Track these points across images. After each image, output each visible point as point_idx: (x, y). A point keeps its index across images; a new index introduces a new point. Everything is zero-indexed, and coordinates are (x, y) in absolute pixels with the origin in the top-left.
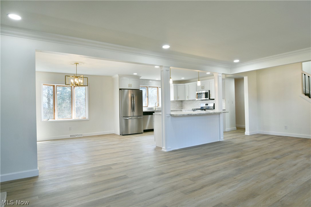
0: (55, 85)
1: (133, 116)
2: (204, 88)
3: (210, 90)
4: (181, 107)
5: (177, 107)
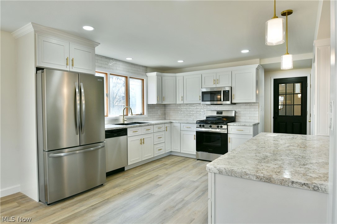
1: (80, 146)
2: (219, 83)
3: (232, 86)
4: (164, 116)
5: (158, 116)
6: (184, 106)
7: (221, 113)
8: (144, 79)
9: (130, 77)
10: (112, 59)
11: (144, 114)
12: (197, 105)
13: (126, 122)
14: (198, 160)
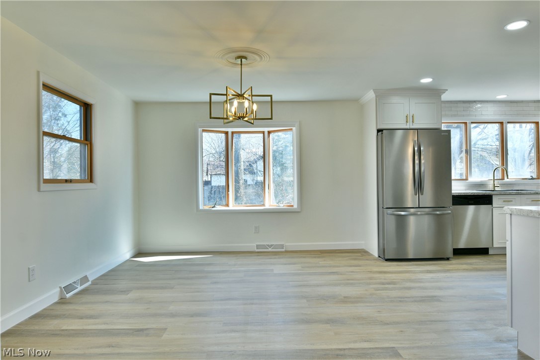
0: (230, 130)
1: (419, 208)
8: (538, 122)
9: (508, 122)
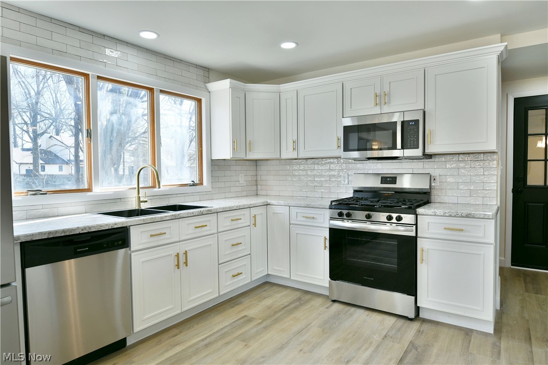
2: (389, 102)
3: (426, 110)
4: (255, 188)
5: (239, 189)
6: (300, 164)
7: (393, 180)
8: (201, 99)
9: (162, 91)
10: (104, 36)
11: (201, 184)
12: (332, 160)
13: (144, 206)
14: (334, 301)
